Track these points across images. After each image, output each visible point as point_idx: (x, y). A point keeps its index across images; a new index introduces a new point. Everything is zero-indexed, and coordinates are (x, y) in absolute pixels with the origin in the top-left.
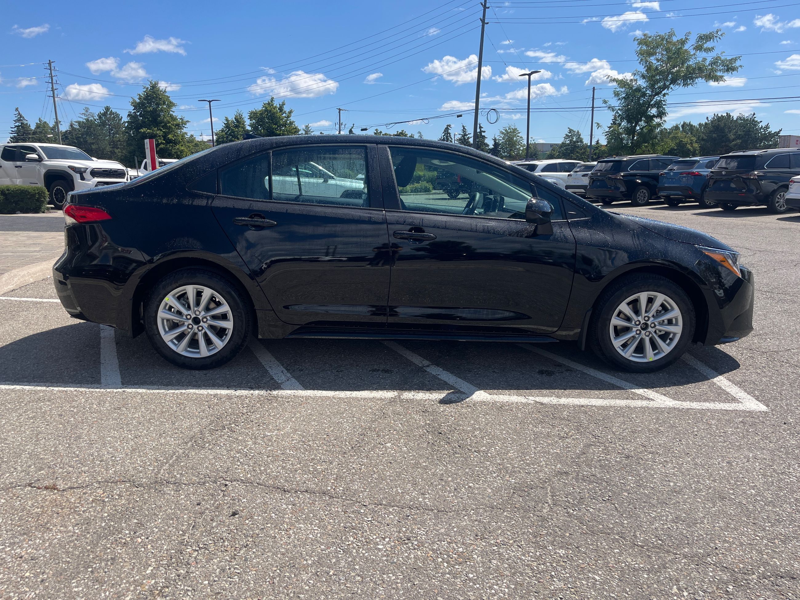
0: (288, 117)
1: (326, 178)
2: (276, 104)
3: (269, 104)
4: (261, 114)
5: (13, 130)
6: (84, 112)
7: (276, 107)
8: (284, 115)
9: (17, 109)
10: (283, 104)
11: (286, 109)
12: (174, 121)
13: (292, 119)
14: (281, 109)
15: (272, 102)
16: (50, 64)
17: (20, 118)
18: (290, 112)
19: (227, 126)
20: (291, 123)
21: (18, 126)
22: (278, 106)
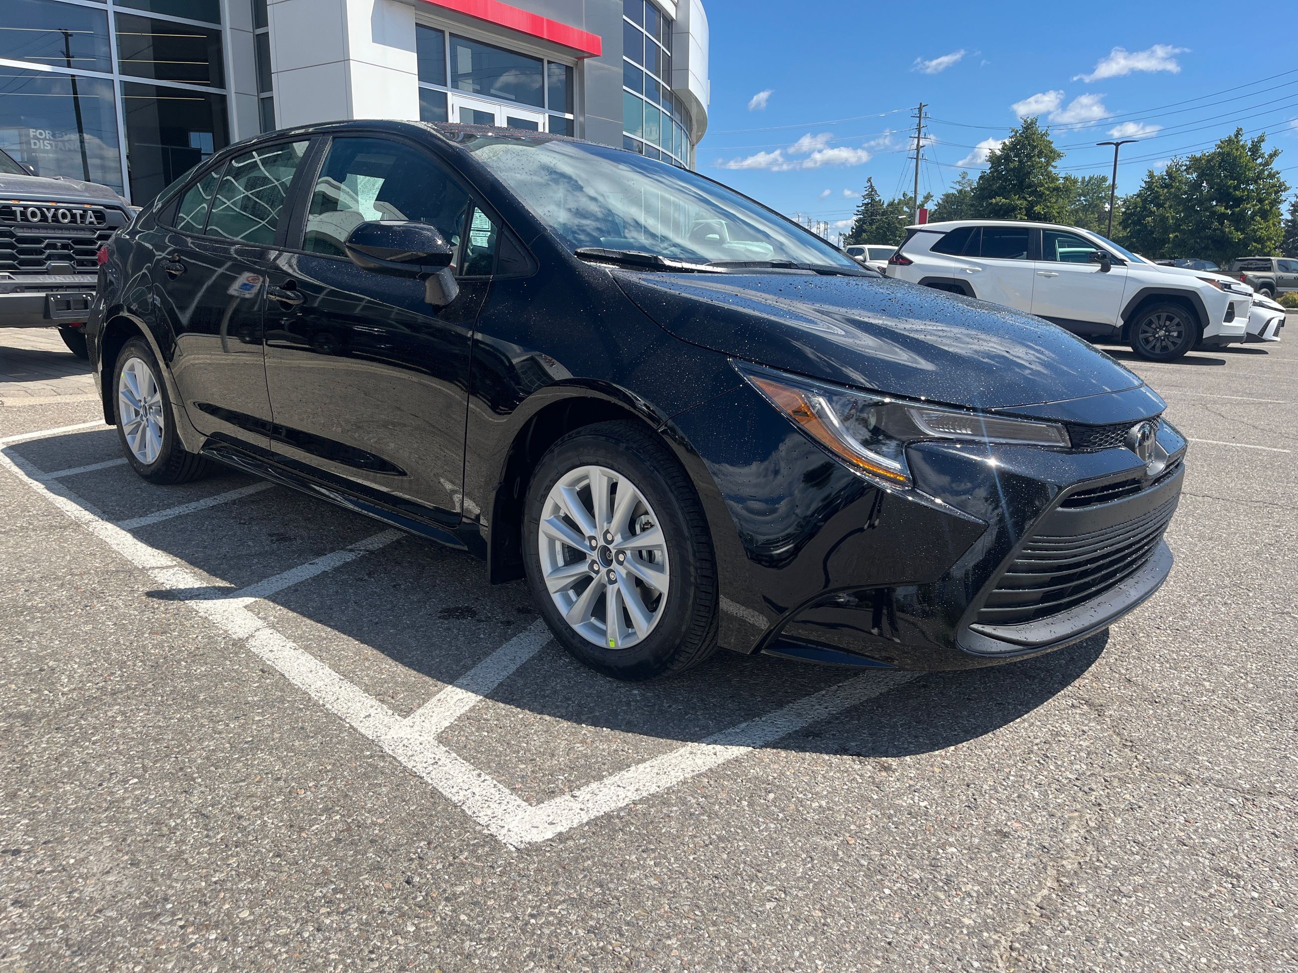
0: (1267, 164)
1: (1106, 261)
2: (1247, 140)
3: (1230, 141)
4: (1209, 161)
5: (860, 209)
6: (960, 179)
7: (1243, 147)
8: (1259, 161)
9: (869, 180)
10: (1261, 140)
11: (1266, 149)
12: (1052, 182)
13: (1275, 166)
14: (1255, 149)
15: (1236, 136)
16: (920, 109)
17: (872, 192)
18: (1272, 156)
19: (1150, 186)
20: (1271, 176)
21: (867, 204)
22: (1249, 144)
